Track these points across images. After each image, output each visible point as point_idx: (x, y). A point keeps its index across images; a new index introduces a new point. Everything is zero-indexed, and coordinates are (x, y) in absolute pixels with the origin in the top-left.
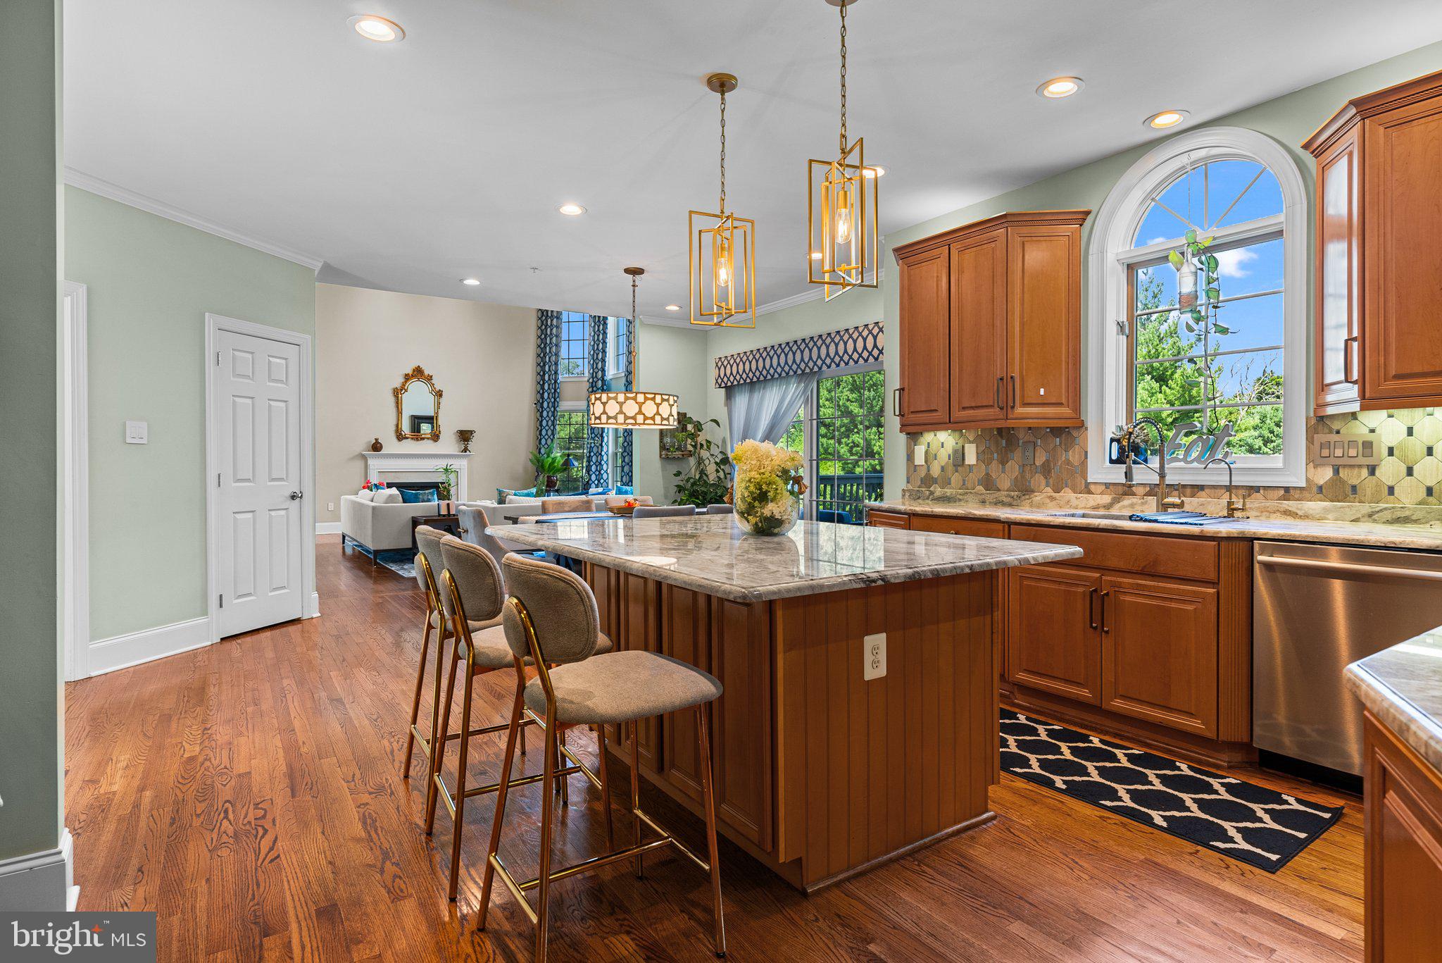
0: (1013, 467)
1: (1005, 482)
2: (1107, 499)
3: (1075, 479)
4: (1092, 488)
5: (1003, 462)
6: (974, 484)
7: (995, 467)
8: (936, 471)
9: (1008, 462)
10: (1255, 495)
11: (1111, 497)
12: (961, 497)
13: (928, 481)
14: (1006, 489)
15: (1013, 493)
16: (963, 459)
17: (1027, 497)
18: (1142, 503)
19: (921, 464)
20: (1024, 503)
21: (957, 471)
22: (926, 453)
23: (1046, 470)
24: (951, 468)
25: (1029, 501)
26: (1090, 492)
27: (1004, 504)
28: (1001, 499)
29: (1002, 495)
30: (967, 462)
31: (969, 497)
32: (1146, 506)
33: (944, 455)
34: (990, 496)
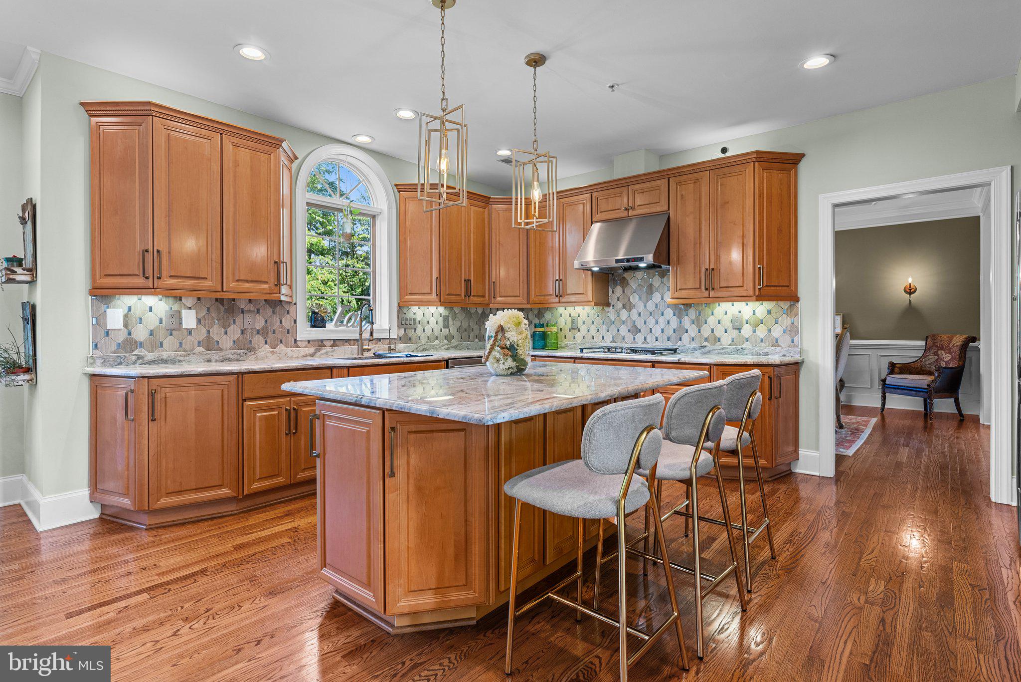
0: (235, 331)
1: (227, 342)
2: (312, 350)
3: (289, 337)
4: (299, 343)
5: (225, 327)
6: (193, 345)
7: (217, 332)
8: (140, 334)
9: (229, 326)
10: (380, 343)
11: (314, 348)
12: (181, 358)
13: (130, 344)
14: (228, 348)
15: (239, 351)
16: (181, 324)
17: (253, 353)
18: (332, 351)
19: (119, 328)
20: (250, 358)
21: (171, 334)
22: (126, 316)
23: (263, 332)
24: (162, 333)
25: (255, 356)
26: (297, 347)
27: (229, 360)
28: (227, 357)
29: (229, 354)
30: (185, 326)
31: (192, 358)
32: (334, 353)
33: (151, 321)
34: (214, 355)
